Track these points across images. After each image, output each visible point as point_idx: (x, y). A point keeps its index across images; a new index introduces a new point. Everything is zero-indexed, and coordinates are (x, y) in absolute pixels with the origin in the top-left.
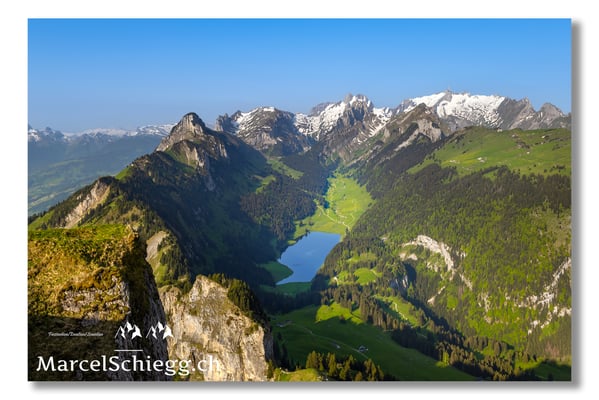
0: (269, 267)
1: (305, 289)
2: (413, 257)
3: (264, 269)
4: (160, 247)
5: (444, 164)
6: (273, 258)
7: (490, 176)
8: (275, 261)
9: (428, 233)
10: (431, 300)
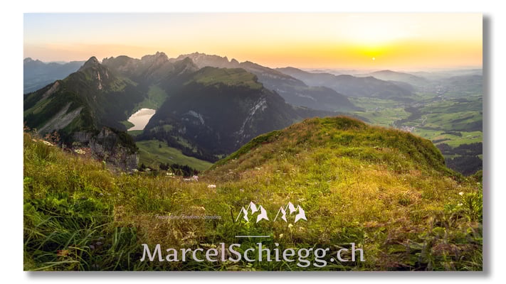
0: (124, 123)
1: (140, 133)
2: (187, 119)
3: (122, 124)
4: (81, 112)
5: (198, 81)
6: (126, 119)
7: (216, 86)
8: (126, 120)
9: (193, 110)
10: (196, 137)
